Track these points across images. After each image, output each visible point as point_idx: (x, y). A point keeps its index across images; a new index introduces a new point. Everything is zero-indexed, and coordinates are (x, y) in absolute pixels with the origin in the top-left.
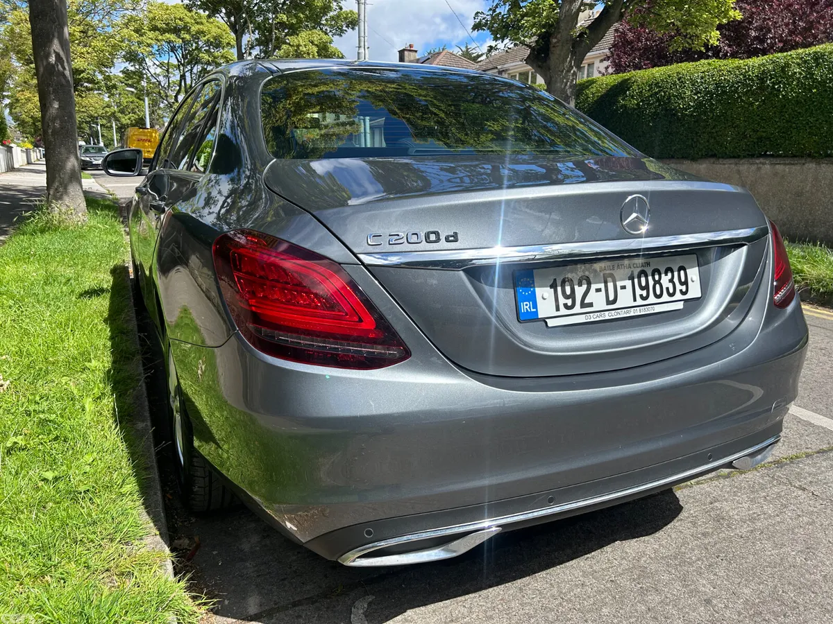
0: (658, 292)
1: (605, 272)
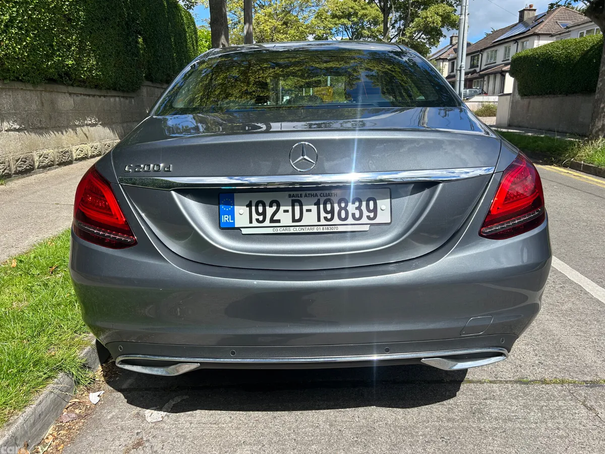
0: (343, 215)
1: (294, 198)
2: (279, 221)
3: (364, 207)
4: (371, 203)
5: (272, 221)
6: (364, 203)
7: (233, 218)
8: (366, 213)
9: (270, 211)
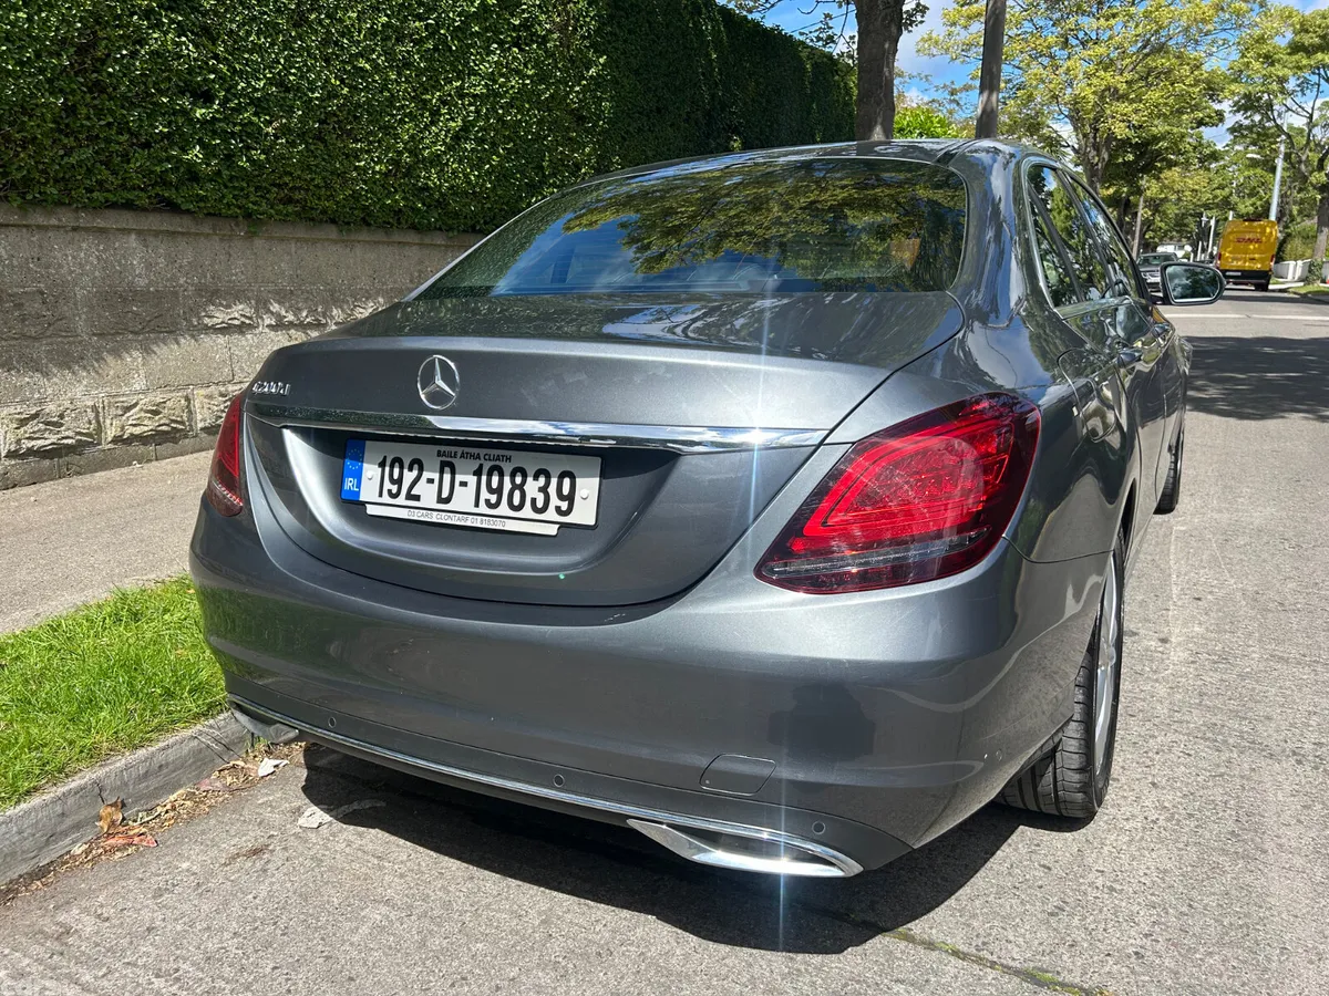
0: (516, 501)
1: (444, 459)
2: (417, 498)
3: (552, 490)
4: (567, 481)
5: (410, 497)
6: (554, 481)
7: (359, 486)
8: (554, 501)
9: (409, 476)
